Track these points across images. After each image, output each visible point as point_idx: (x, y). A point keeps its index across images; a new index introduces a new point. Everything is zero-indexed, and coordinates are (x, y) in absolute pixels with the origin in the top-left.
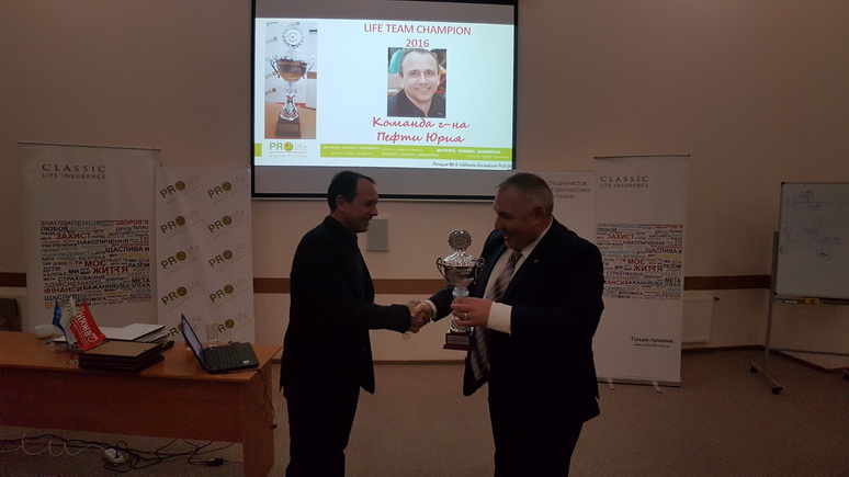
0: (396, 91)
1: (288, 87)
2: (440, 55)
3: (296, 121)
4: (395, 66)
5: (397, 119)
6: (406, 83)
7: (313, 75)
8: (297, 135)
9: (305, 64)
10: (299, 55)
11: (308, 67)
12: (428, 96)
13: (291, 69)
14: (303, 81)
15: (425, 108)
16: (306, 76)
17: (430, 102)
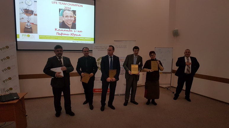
0: (62, 21)
1: (27, 18)
2: (74, 12)
3: (31, 28)
4: (61, 14)
6: (65, 19)
7: (36, 15)
8: (31, 32)
9: (33, 11)
10: (31, 8)
11: (34, 12)
13: (28, 12)
14: (32, 16)
15: (70, 26)
16: (33, 15)
17: (71, 25)
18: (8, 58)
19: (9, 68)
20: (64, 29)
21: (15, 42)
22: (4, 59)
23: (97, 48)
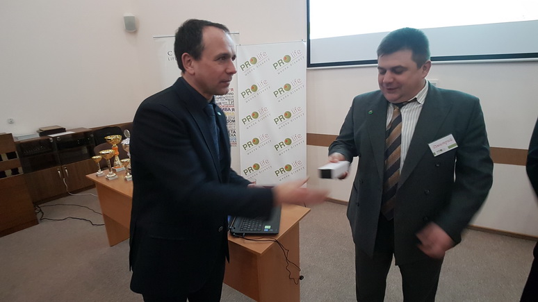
18: (288, 87)
19: (288, 115)
21: (306, 44)
22: (280, 91)
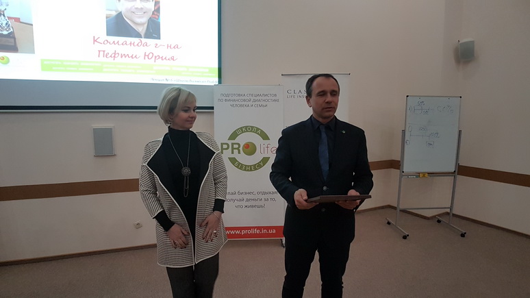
3: (11, 35)
5: (116, 39)
8: (13, 48)
12: (144, 20)
15: (142, 30)
17: (146, 25)
20: (122, 39)
23: (227, 98)
